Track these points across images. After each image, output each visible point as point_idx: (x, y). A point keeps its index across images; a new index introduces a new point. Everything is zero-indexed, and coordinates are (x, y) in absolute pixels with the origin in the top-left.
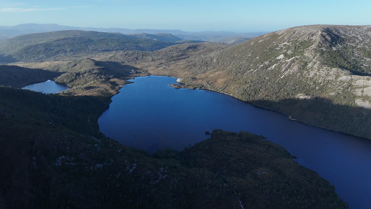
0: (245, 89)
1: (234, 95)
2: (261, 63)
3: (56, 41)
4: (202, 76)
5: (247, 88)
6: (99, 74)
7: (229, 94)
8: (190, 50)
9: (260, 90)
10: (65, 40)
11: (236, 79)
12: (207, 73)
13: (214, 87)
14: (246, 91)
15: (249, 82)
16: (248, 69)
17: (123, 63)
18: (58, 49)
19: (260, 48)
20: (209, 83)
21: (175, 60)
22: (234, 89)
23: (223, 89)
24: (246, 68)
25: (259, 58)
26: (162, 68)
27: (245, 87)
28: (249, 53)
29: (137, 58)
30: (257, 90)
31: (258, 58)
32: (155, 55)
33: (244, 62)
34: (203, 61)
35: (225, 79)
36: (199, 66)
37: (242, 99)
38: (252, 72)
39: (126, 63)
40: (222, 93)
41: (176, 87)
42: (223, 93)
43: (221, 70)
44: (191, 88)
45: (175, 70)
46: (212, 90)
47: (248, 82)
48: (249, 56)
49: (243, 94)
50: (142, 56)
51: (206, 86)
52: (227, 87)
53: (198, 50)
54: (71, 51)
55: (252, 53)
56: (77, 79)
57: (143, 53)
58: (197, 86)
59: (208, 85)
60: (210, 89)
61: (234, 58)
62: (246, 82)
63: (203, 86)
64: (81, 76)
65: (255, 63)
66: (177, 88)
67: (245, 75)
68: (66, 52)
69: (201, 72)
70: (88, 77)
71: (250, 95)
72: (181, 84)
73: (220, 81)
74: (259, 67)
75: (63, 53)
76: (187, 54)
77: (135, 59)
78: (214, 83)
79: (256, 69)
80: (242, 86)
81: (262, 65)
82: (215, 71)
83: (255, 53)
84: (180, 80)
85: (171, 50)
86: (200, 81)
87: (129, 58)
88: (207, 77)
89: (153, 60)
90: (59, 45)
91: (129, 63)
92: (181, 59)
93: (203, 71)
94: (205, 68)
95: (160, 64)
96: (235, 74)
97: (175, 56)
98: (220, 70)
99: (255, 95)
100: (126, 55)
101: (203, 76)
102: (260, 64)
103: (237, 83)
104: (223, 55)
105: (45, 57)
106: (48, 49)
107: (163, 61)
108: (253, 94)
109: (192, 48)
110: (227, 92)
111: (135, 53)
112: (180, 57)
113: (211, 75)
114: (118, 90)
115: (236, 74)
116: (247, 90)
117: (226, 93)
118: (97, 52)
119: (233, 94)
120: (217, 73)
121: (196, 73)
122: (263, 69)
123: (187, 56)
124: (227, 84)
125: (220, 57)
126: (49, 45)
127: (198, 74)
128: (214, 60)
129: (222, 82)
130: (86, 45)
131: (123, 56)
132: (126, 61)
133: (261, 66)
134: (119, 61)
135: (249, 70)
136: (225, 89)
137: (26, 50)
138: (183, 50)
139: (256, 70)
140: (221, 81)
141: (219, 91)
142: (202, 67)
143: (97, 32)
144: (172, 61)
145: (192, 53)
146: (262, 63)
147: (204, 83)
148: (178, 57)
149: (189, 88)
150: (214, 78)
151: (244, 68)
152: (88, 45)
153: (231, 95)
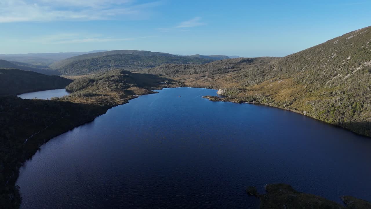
0: (331, 104)
1: (310, 114)
2: (356, 64)
3: (104, 57)
4: (254, 87)
5: (336, 101)
6: (117, 81)
7: (300, 112)
8: (243, 63)
9: (362, 106)
10: (113, 56)
11: (311, 90)
12: (263, 83)
13: (273, 101)
14: (333, 106)
15: (339, 92)
16: (333, 74)
17: (161, 75)
18: (103, 64)
19: (351, 45)
20: (265, 94)
21: (222, 73)
22: (309, 104)
23: (288, 103)
24: (329, 73)
25: (351, 58)
26: (203, 80)
27: (332, 100)
28: (332, 54)
29: (177, 71)
30: (356, 106)
31: (349, 58)
32: (200, 68)
33: (324, 66)
34: (258, 70)
35: (293, 90)
36: (252, 76)
37: (326, 121)
38: (340, 78)
39: (164, 76)
40: (287, 110)
41: (213, 99)
42: (289, 109)
43: (285, 78)
44: (236, 102)
45: (219, 82)
46: (270, 104)
47: (336, 94)
48: (332, 57)
49: (329, 112)
50: (185, 69)
51: (259, 99)
52: (297, 101)
53: (254, 64)
54: (116, 66)
55: (337, 53)
56: (88, 86)
57: (186, 65)
58: (245, 99)
59: (264, 97)
60: (266, 104)
61: (306, 62)
62: (332, 93)
63: (255, 99)
64: (95, 83)
65: (345, 65)
66: (214, 101)
67: (329, 84)
68: (110, 67)
69: (254, 83)
70: (102, 84)
71: (343, 114)
72: (222, 96)
73: (284, 93)
74: (355, 71)
75: (106, 68)
76: (240, 67)
77: (175, 71)
78: (273, 96)
79: (348, 73)
80: (324, 100)
81: (359, 68)
82: (276, 80)
83: (342, 53)
84: (221, 91)
85: (219, 63)
86: (251, 93)
87: (169, 70)
88: (263, 88)
89: (196, 73)
90: (105, 61)
91: (167, 75)
92: (230, 71)
93: (257, 81)
94: (261, 78)
95: (202, 77)
96: (309, 82)
97: (223, 69)
98: (283, 79)
99: (354, 115)
100: (166, 67)
101: (256, 86)
102: (355, 66)
103: (313, 95)
104: (289, 60)
105: (87, 71)
106: (94, 64)
107: (207, 74)
108: (351, 112)
109: (246, 62)
110: (296, 109)
111: (177, 65)
112: (229, 70)
113: (268, 84)
114: (129, 100)
115: (311, 83)
116: (335, 105)
117: (294, 111)
118: (141, 68)
119: (308, 112)
120: (278, 82)
121: (247, 84)
122: (363, 73)
123: (238, 69)
124: (295, 97)
125: (284, 63)
126: (96, 60)
127: (249, 85)
128: (275, 67)
129: (288, 94)
130: (132, 62)
131: (162, 68)
132: (164, 74)
133: (357, 69)
134: (157, 73)
135: (335, 76)
136: (292, 105)
137: (72, 64)
138: (235, 63)
139: (349, 75)
140: (286, 92)
141: (281, 107)
142: (257, 77)
143: (150, 52)
144: (218, 73)
145: (246, 66)
146: (360, 64)
147: (258, 95)
148: (227, 70)
149: (233, 101)
150: (274, 89)
151: (324, 74)
152: (134, 61)
153: (305, 113)
